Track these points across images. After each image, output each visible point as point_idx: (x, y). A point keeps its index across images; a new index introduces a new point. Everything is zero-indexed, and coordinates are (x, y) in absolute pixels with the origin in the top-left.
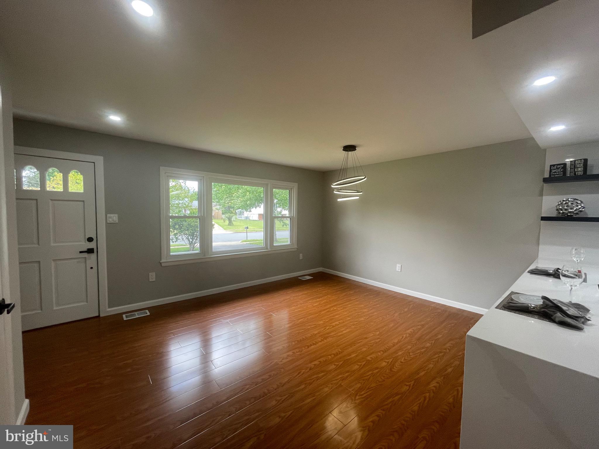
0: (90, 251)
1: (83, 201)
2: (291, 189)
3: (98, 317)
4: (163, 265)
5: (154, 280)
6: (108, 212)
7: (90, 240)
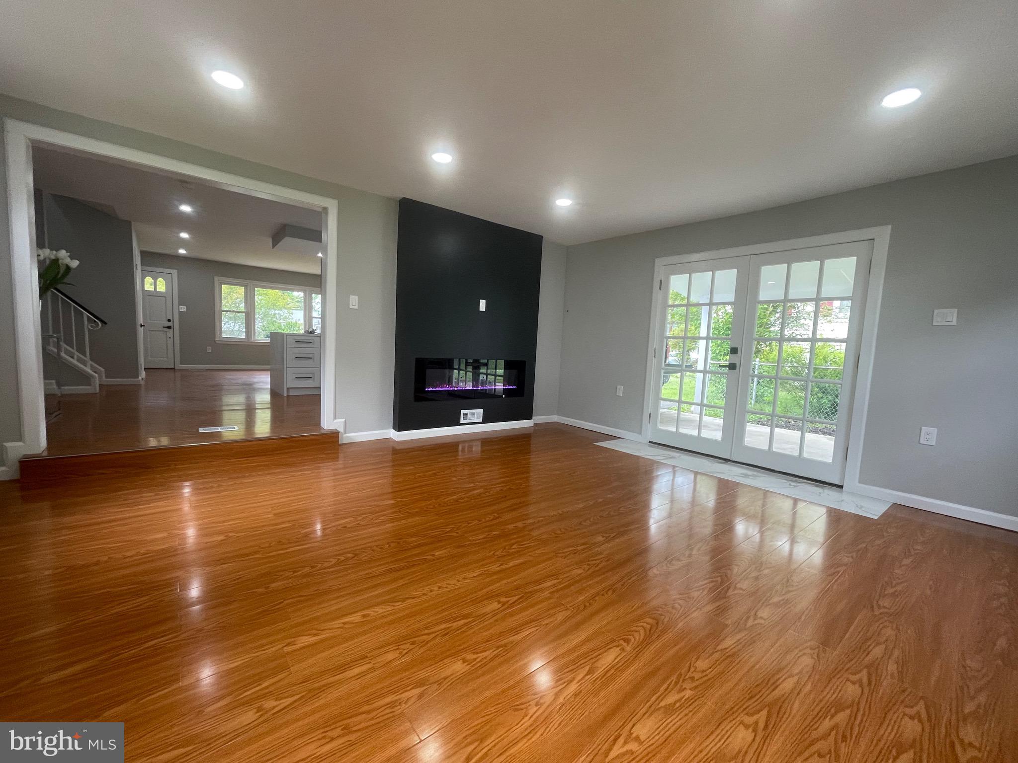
0: (169, 327)
1: (165, 297)
3: (174, 369)
4: (217, 342)
5: (210, 351)
6: (180, 304)
7: (169, 320)
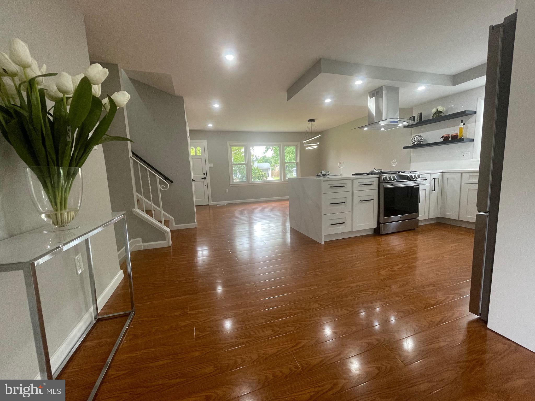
0: (205, 178)
1: (201, 159)
2: (296, 145)
3: (209, 205)
4: (231, 186)
5: (228, 192)
6: (209, 163)
7: (204, 174)
